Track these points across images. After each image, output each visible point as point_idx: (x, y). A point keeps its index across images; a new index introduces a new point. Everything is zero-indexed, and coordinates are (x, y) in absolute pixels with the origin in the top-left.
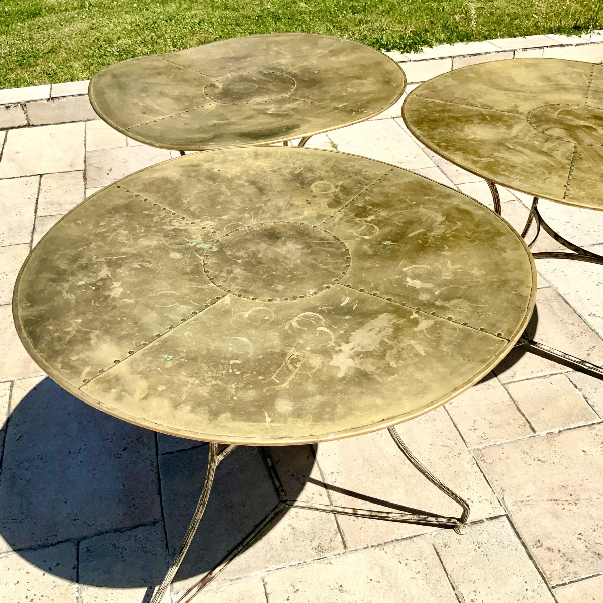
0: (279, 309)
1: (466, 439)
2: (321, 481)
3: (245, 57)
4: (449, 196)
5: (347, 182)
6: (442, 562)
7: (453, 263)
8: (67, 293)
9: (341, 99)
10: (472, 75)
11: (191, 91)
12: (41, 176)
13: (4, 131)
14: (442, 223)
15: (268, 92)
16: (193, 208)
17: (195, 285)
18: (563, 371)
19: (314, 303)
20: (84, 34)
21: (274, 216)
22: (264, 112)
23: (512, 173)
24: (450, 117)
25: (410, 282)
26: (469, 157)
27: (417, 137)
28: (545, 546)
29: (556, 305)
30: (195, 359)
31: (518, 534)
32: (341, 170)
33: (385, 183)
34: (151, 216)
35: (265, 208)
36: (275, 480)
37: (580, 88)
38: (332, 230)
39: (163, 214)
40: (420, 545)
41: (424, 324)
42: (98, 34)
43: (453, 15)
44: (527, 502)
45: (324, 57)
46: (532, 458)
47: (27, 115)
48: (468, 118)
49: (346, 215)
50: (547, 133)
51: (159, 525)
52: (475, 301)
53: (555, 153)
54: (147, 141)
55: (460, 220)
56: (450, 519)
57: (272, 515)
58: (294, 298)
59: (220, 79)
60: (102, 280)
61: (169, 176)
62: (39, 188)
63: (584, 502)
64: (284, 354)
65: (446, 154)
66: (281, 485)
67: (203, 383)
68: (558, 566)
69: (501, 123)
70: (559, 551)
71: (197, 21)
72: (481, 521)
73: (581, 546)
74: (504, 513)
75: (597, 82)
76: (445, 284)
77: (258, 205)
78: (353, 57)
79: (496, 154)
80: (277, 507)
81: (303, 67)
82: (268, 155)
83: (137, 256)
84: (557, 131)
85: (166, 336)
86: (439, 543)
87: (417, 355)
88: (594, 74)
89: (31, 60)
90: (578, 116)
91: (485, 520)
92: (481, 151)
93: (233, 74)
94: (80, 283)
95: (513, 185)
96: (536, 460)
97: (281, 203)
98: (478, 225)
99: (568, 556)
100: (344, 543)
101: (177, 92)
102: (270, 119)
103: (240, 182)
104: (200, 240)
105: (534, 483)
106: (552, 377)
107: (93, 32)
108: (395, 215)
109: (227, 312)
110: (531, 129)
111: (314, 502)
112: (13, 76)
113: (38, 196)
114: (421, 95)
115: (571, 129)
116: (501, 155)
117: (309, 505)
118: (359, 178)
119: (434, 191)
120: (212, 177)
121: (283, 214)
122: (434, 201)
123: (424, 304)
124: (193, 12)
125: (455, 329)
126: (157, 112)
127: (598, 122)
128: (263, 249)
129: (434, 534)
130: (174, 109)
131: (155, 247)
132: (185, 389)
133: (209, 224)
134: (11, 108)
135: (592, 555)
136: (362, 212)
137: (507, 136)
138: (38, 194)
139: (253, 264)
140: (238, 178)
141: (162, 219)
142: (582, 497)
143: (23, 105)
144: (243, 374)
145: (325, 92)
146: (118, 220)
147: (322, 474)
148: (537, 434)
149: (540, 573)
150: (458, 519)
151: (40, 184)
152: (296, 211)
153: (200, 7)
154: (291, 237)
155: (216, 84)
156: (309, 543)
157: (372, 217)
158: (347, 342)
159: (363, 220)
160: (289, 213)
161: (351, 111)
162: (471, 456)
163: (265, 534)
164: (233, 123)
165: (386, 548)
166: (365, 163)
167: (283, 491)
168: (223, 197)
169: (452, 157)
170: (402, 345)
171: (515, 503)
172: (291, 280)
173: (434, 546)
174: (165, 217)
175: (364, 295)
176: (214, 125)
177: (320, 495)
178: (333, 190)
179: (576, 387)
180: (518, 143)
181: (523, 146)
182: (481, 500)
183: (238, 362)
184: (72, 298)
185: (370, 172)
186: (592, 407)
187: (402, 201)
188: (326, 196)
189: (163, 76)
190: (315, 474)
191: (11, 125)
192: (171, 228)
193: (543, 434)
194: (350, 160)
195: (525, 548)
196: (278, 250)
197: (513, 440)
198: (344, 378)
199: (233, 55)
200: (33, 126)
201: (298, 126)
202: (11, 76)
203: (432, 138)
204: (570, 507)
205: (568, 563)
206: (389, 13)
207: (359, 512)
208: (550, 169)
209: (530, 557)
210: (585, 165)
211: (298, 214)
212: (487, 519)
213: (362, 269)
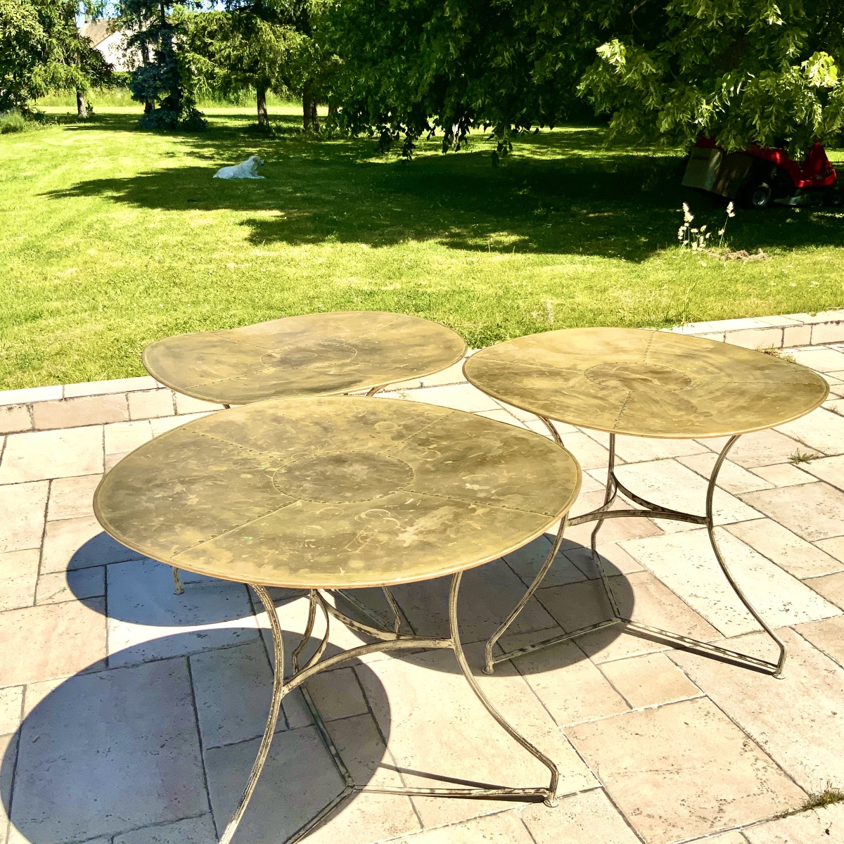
0: (347, 508)
1: (556, 718)
2: (393, 765)
3: (303, 332)
4: (507, 430)
5: (409, 422)
6: (531, 835)
7: (508, 472)
8: (146, 502)
9: (403, 361)
10: (533, 342)
11: (249, 360)
12: (51, 480)
13: (4, 437)
14: (500, 448)
15: (328, 359)
16: (260, 443)
17: (267, 495)
18: (662, 650)
19: (379, 503)
20: (100, 335)
21: (339, 448)
22: (325, 374)
23: (566, 411)
24: (509, 373)
25: (468, 486)
26: (526, 400)
27: (477, 387)
28: (644, 813)
29: (652, 588)
30: (274, 539)
31: (614, 805)
32: (403, 413)
33: (447, 422)
34: (220, 450)
35: (330, 442)
36: (340, 767)
37: (638, 350)
38: (396, 455)
39: (231, 448)
40: (507, 820)
41: (480, 511)
42: (116, 334)
43: (529, 312)
44: (625, 774)
45: (384, 330)
46: (629, 733)
47: (32, 419)
48: (528, 374)
49: (409, 445)
50: (603, 384)
51: (208, 816)
52: (528, 495)
53: (609, 398)
54: (207, 398)
55: (516, 445)
56: (538, 789)
57: (338, 800)
58: (362, 501)
59: (277, 350)
60: (177, 493)
61: (234, 420)
62: (49, 493)
63: (687, 771)
64: (354, 534)
65: (504, 398)
66: (347, 771)
67: (282, 553)
68: (659, 831)
69: (558, 377)
70: (660, 817)
71: (237, 320)
72: (574, 794)
73: (684, 812)
74: (599, 785)
75: (656, 345)
76: (501, 486)
77: (323, 440)
78: (413, 329)
79: (552, 398)
80: (343, 792)
81: (363, 339)
82: (330, 403)
83: (209, 478)
84: (613, 383)
85: (244, 526)
86: (527, 817)
87: (475, 529)
88: (654, 339)
89: (35, 363)
90: (634, 372)
91: (578, 793)
92: (538, 396)
93: (291, 347)
94: (158, 496)
95: (567, 419)
96: (634, 734)
97: (346, 438)
98: (533, 447)
99: (669, 821)
100: (421, 823)
101: (234, 361)
102: (331, 378)
103: (305, 423)
104: (268, 465)
105: (632, 756)
106: (650, 656)
107: (112, 333)
108: (456, 444)
109: (300, 511)
110: (588, 381)
111: (385, 785)
112: (12, 379)
113: (48, 501)
114: (482, 357)
115: (626, 382)
116: (557, 399)
117: (380, 788)
118: (421, 418)
119: (493, 427)
120: (277, 420)
121: (349, 446)
122: (494, 433)
123: (481, 499)
124: (231, 313)
125: (509, 513)
126: (215, 376)
127: (655, 375)
128: (330, 469)
129: (521, 809)
130: (233, 374)
131: (226, 471)
132: (266, 557)
133: (276, 454)
134: (15, 409)
135: (697, 819)
136: (425, 443)
137: (565, 387)
138: (48, 498)
139: (322, 479)
140: (303, 420)
141: (230, 451)
142: (685, 766)
143: (30, 406)
144: (317, 547)
145: (386, 357)
146: (186, 453)
147: (394, 760)
148: (634, 710)
149: (640, 839)
150: (547, 789)
151: (49, 489)
152: (361, 443)
153: (239, 307)
154: (357, 461)
155: (274, 354)
156: (381, 825)
157: (435, 446)
158: (412, 526)
159: (426, 448)
160: (354, 445)
161: (413, 369)
162: (562, 734)
163: (331, 820)
164: (293, 382)
165: (468, 825)
166: (428, 407)
167: (349, 776)
168: (289, 435)
169: (510, 400)
170: (461, 524)
171: (611, 775)
172: (358, 489)
173: (522, 820)
174: (233, 450)
175: (427, 496)
176: (275, 384)
177: (393, 779)
178: (396, 427)
179: (676, 664)
180: (574, 391)
181: (579, 393)
182: (573, 774)
183: (313, 540)
184: (152, 506)
185: (432, 414)
186: (695, 682)
187: (463, 434)
188: (389, 432)
189: (218, 348)
190: (386, 760)
191: (12, 430)
192: (239, 458)
193: (641, 709)
194: (414, 406)
195: (623, 816)
196: (345, 470)
197: (608, 717)
198: (409, 547)
199: (290, 331)
200: (39, 430)
201: (360, 381)
202: (9, 380)
203: (491, 387)
204: (672, 776)
205: (670, 828)
206: (457, 310)
207: (437, 791)
208: (603, 409)
209: (629, 825)
210: (638, 406)
211: (363, 445)
212: (581, 792)
213: (425, 480)
